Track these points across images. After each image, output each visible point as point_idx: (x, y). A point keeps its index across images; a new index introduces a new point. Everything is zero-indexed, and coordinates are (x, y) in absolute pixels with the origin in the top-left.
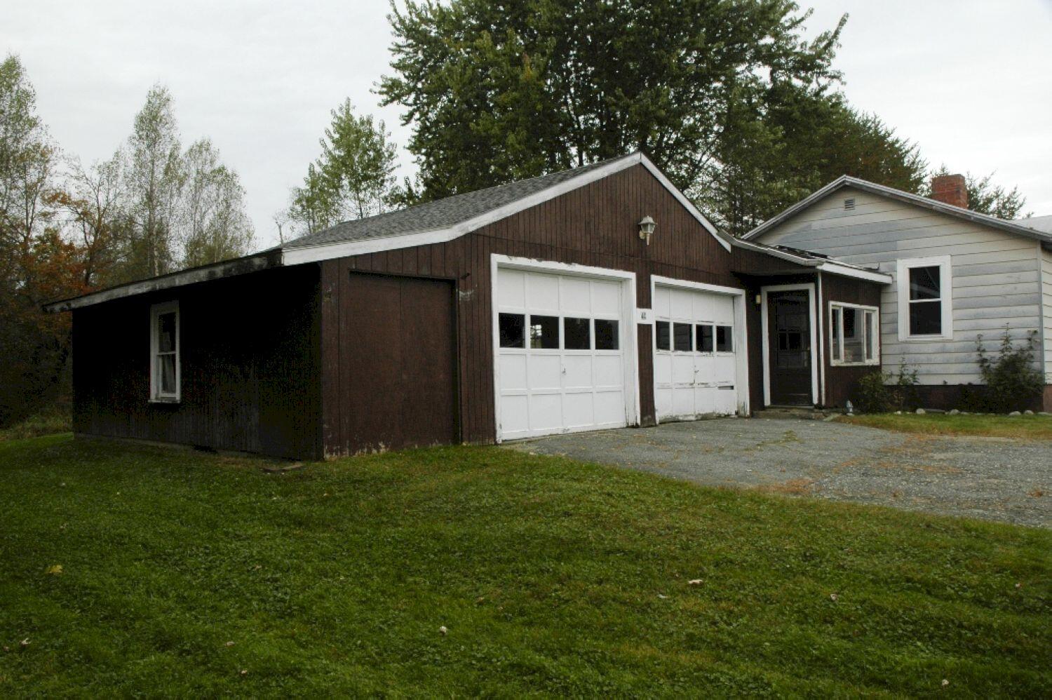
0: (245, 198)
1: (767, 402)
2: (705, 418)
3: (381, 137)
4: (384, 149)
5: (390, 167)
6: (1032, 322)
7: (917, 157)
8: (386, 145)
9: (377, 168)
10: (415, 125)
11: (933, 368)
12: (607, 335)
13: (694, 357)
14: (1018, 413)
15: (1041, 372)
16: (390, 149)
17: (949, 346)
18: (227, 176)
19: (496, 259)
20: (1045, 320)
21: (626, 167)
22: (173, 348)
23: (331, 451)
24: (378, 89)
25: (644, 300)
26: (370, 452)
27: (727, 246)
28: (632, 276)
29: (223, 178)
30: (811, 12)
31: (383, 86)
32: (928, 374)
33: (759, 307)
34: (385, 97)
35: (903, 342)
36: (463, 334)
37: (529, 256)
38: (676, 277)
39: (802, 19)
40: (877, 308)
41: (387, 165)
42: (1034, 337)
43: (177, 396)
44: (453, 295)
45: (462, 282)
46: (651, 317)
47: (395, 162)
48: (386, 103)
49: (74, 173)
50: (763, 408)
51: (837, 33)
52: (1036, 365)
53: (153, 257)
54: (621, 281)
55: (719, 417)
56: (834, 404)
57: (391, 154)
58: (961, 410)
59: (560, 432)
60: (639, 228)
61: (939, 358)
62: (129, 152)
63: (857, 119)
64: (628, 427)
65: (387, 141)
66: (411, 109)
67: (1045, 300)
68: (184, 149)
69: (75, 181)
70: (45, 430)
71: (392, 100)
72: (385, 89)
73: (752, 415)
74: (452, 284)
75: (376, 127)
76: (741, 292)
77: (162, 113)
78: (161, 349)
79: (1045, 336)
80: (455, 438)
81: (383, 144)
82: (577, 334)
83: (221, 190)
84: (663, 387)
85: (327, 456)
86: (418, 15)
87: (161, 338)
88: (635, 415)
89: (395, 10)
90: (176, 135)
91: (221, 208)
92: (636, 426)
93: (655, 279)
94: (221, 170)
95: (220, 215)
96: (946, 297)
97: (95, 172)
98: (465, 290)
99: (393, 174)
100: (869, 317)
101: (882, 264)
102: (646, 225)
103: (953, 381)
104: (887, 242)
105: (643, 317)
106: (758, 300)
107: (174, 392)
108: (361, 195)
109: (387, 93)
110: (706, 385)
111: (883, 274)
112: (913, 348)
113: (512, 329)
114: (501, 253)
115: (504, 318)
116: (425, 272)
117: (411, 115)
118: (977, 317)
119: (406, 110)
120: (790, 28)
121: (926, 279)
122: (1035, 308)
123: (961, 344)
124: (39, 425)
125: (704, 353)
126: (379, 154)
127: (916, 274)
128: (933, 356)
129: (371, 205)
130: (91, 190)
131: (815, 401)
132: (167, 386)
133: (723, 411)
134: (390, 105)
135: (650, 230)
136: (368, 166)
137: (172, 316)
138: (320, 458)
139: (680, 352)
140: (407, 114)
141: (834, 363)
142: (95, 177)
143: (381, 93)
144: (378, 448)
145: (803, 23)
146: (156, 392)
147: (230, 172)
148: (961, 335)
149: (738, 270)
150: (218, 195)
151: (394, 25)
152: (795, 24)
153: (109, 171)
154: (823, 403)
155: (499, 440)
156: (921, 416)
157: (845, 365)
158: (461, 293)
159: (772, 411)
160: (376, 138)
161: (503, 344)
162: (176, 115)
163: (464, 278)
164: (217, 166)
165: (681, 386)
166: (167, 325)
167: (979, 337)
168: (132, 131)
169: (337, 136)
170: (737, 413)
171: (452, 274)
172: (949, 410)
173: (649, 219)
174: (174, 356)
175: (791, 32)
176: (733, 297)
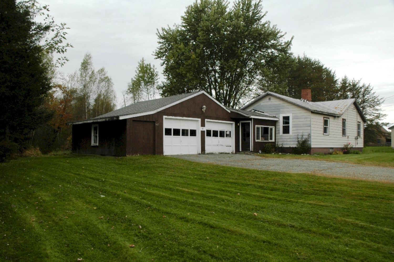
0: (114, 86)
1: (241, 150)
2: (221, 153)
3: (154, 69)
4: (154, 73)
5: (157, 79)
6: (309, 131)
7: (334, 73)
8: (155, 72)
9: (152, 79)
10: (165, 66)
11: (288, 143)
12: (193, 133)
13: (219, 139)
14: (303, 154)
15: (310, 144)
16: (157, 73)
17: (291, 137)
18: (108, 79)
19: (164, 117)
20: (311, 131)
21: (199, 94)
22: (97, 134)
23: (128, 155)
24: (154, 54)
25: (203, 125)
26: (136, 155)
27: (229, 111)
28: (200, 120)
29: (107, 80)
30: (286, 33)
31: (156, 53)
32: (287, 144)
33: (239, 126)
34: (156, 57)
35: (281, 136)
36: (157, 132)
37: (172, 116)
38: (213, 119)
39: (283, 35)
40: (274, 127)
41: (156, 78)
42: (309, 135)
43: (98, 144)
44: (155, 125)
45: (156, 122)
46: (205, 129)
47: (158, 77)
48: (156, 58)
49: (62, 78)
50: (239, 152)
51: (291, 41)
52: (309, 142)
53: (85, 105)
54: (197, 121)
55: (226, 153)
56: (256, 151)
57: (157, 75)
58: (290, 153)
59: (180, 154)
60: (202, 108)
61: (289, 140)
62: (79, 73)
63: (312, 61)
64: (198, 154)
65: (155, 71)
66: (164, 61)
67: (312, 126)
68: (96, 71)
69: (62, 80)
70: (57, 155)
71: (158, 58)
72: (156, 54)
73: (236, 153)
74: (154, 122)
75: (152, 66)
76: (234, 123)
77: (89, 61)
78: (94, 134)
79: (312, 135)
80: (154, 153)
81: (154, 72)
82: (185, 133)
83: (106, 84)
84: (208, 145)
85: (127, 156)
86: (166, 32)
87: (94, 132)
88: (200, 151)
89: (159, 32)
90: (93, 68)
91: (106, 89)
92: (200, 154)
93: (206, 120)
94: (107, 78)
95: (106, 91)
96: (291, 125)
97: (68, 77)
98: (157, 123)
99: (157, 81)
100: (271, 129)
101: (277, 115)
102: (203, 108)
103: (291, 146)
104: (278, 109)
105: (203, 129)
106: (238, 124)
107: (97, 143)
108: (148, 87)
109: (157, 55)
110: (222, 145)
111: (277, 118)
112: (283, 137)
113: (168, 132)
114: (166, 115)
115: (166, 129)
116: (148, 120)
117: (164, 63)
118: (297, 130)
119: (162, 62)
120: (280, 38)
121: (286, 119)
122: (309, 128)
123: (293, 137)
124: (55, 154)
125: (222, 138)
126: (153, 75)
127: (284, 118)
128: (288, 140)
129: (151, 90)
130: (66, 83)
131: (251, 150)
132: (95, 142)
133: (227, 152)
134: (157, 59)
135: (205, 109)
136: (150, 78)
137: (97, 127)
138: (126, 156)
139: (214, 137)
140: (163, 62)
141: (256, 141)
142: (68, 79)
143: (155, 55)
144: (138, 155)
145: (283, 37)
146: (93, 143)
147: (109, 78)
148: (294, 134)
149: (232, 117)
150: (105, 85)
151: (158, 36)
152: (281, 36)
153: (72, 77)
154: (253, 150)
155: (164, 155)
156: (280, 155)
157: (261, 141)
158: (156, 124)
159: (242, 152)
160: (152, 70)
161: (166, 134)
162: (93, 62)
163: (157, 121)
164: (106, 76)
165: (214, 145)
166: (95, 129)
167: (298, 135)
168: (80, 67)
169: (140, 69)
170: (232, 153)
171: (154, 120)
172: (287, 153)
173: (204, 106)
174: (97, 136)
175: (280, 39)
176: (232, 124)
